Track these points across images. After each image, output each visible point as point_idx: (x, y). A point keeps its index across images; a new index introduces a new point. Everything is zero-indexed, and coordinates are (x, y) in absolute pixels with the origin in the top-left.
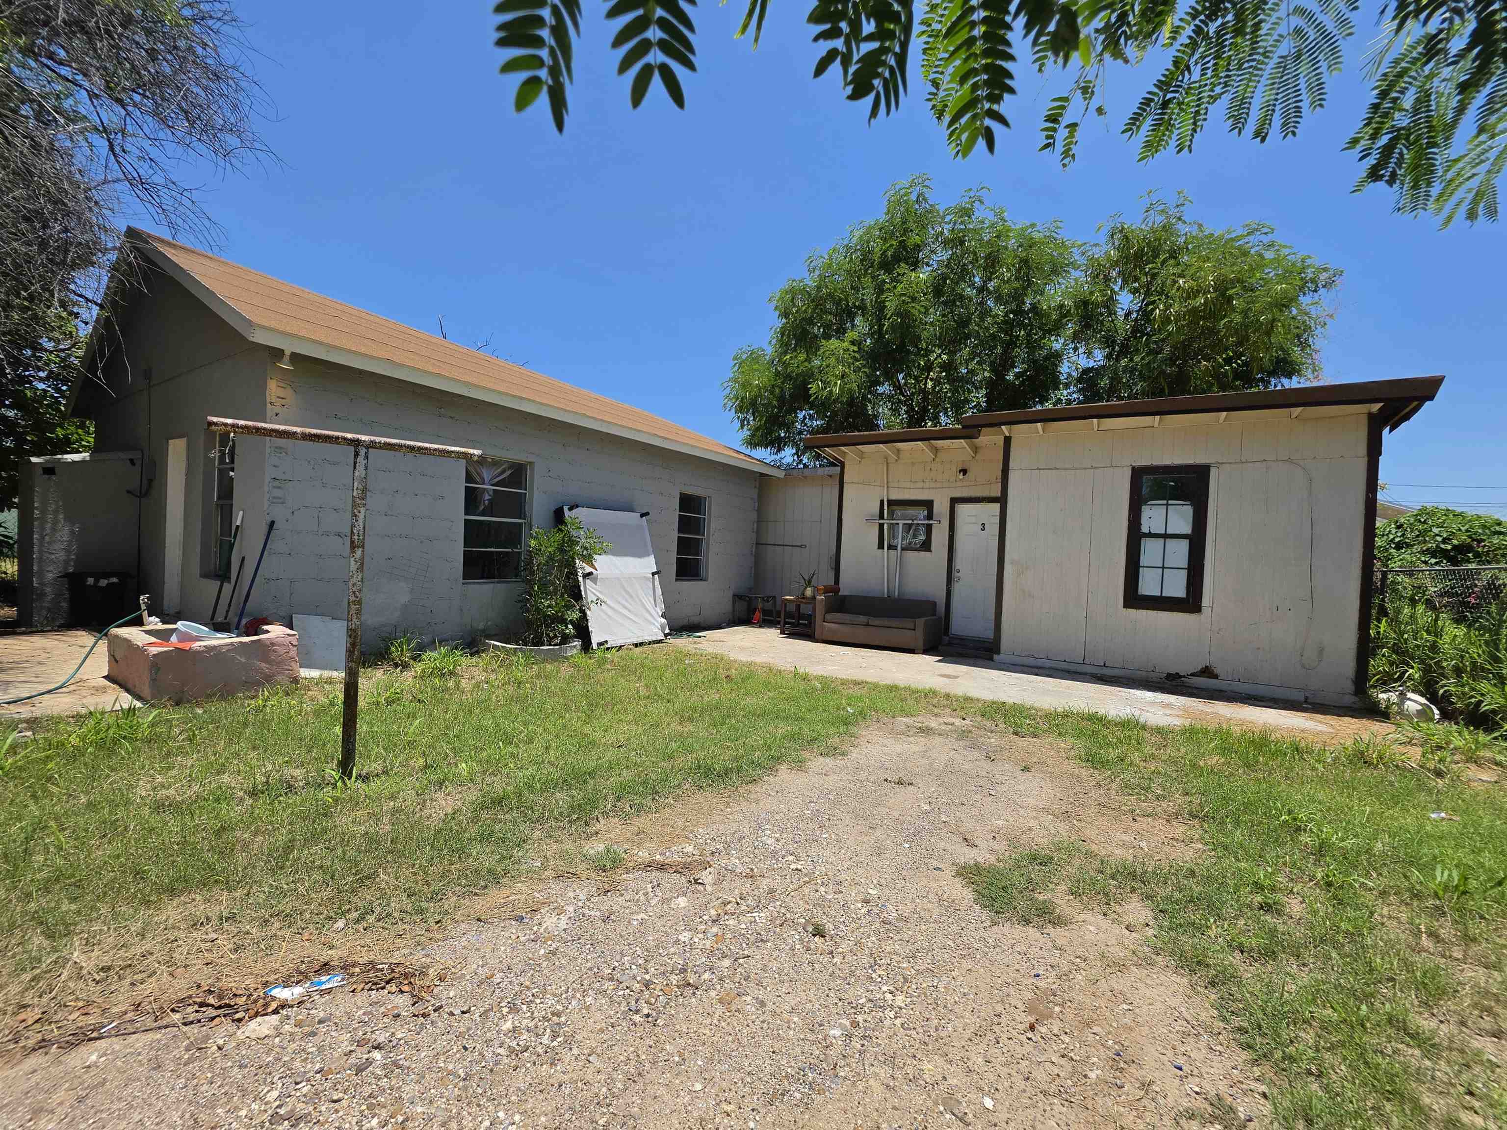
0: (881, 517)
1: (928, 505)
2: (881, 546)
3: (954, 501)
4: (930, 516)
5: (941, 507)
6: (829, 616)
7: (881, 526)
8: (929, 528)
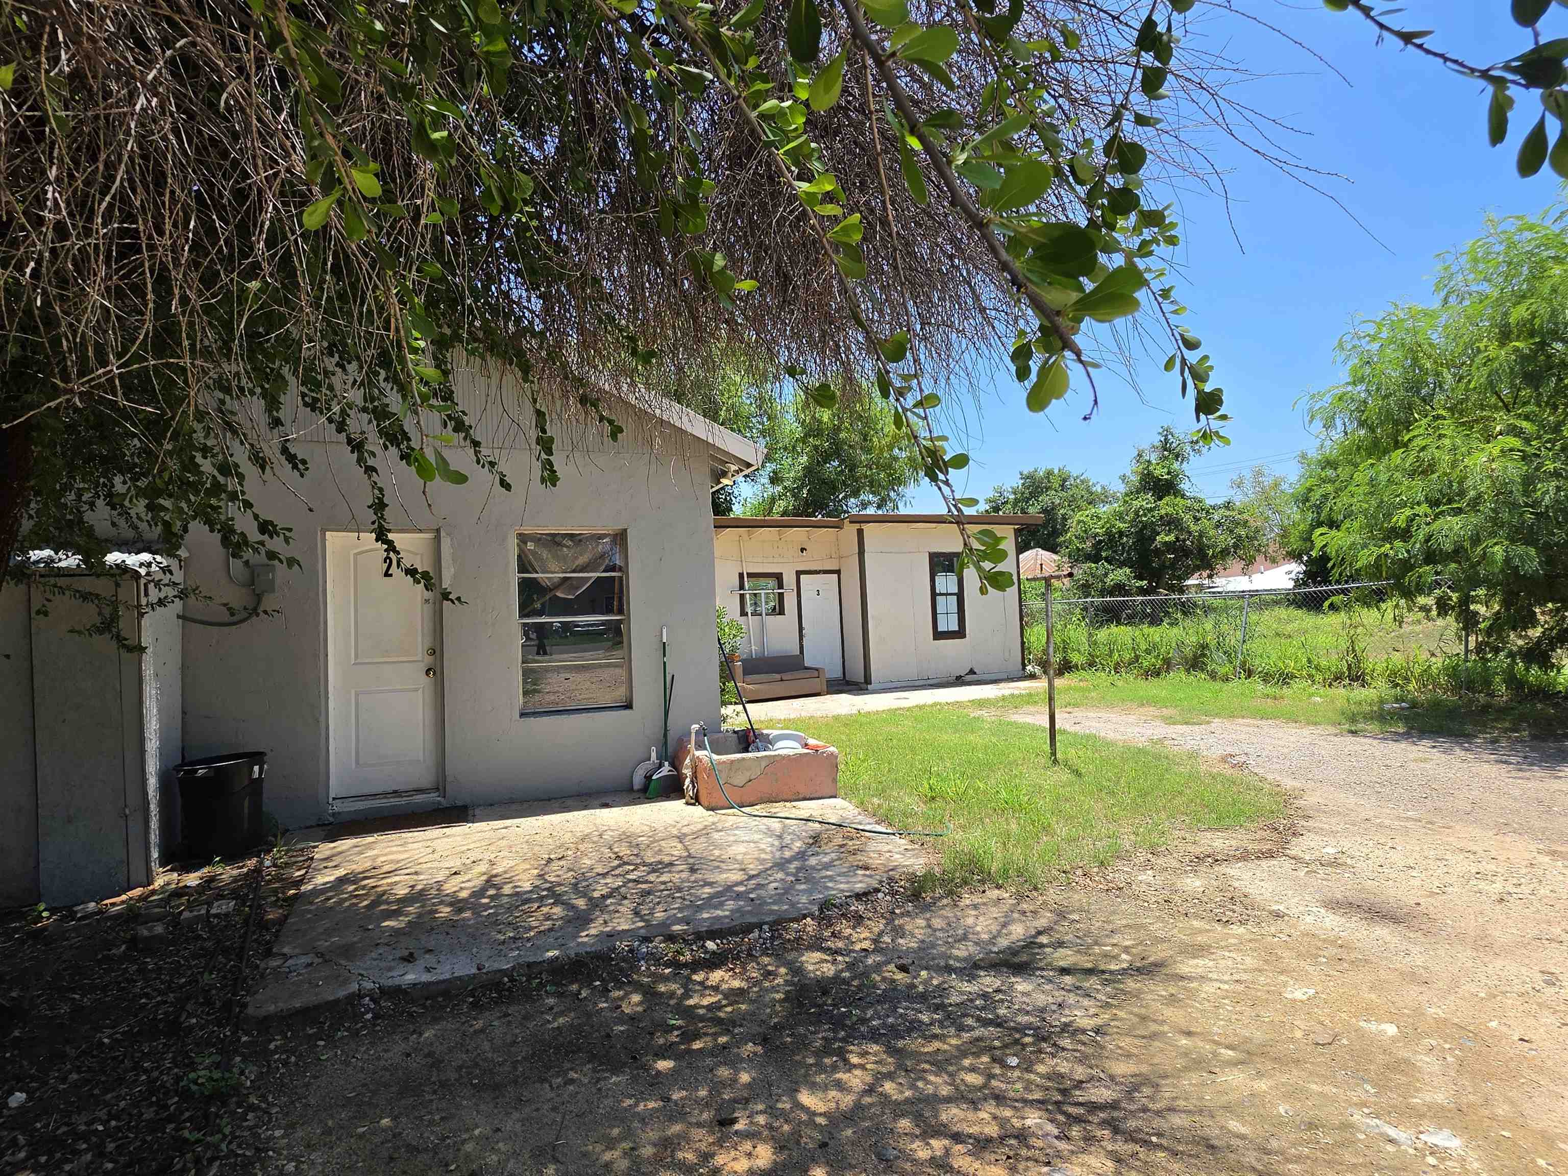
0: (742, 587)
1: (779, 577)
2: (743, 613)
3: (799, 573)
4: (781, 586)
5: (789, 580)
6: (749, 678)
7: (742, 597)
8: (781, 596)
